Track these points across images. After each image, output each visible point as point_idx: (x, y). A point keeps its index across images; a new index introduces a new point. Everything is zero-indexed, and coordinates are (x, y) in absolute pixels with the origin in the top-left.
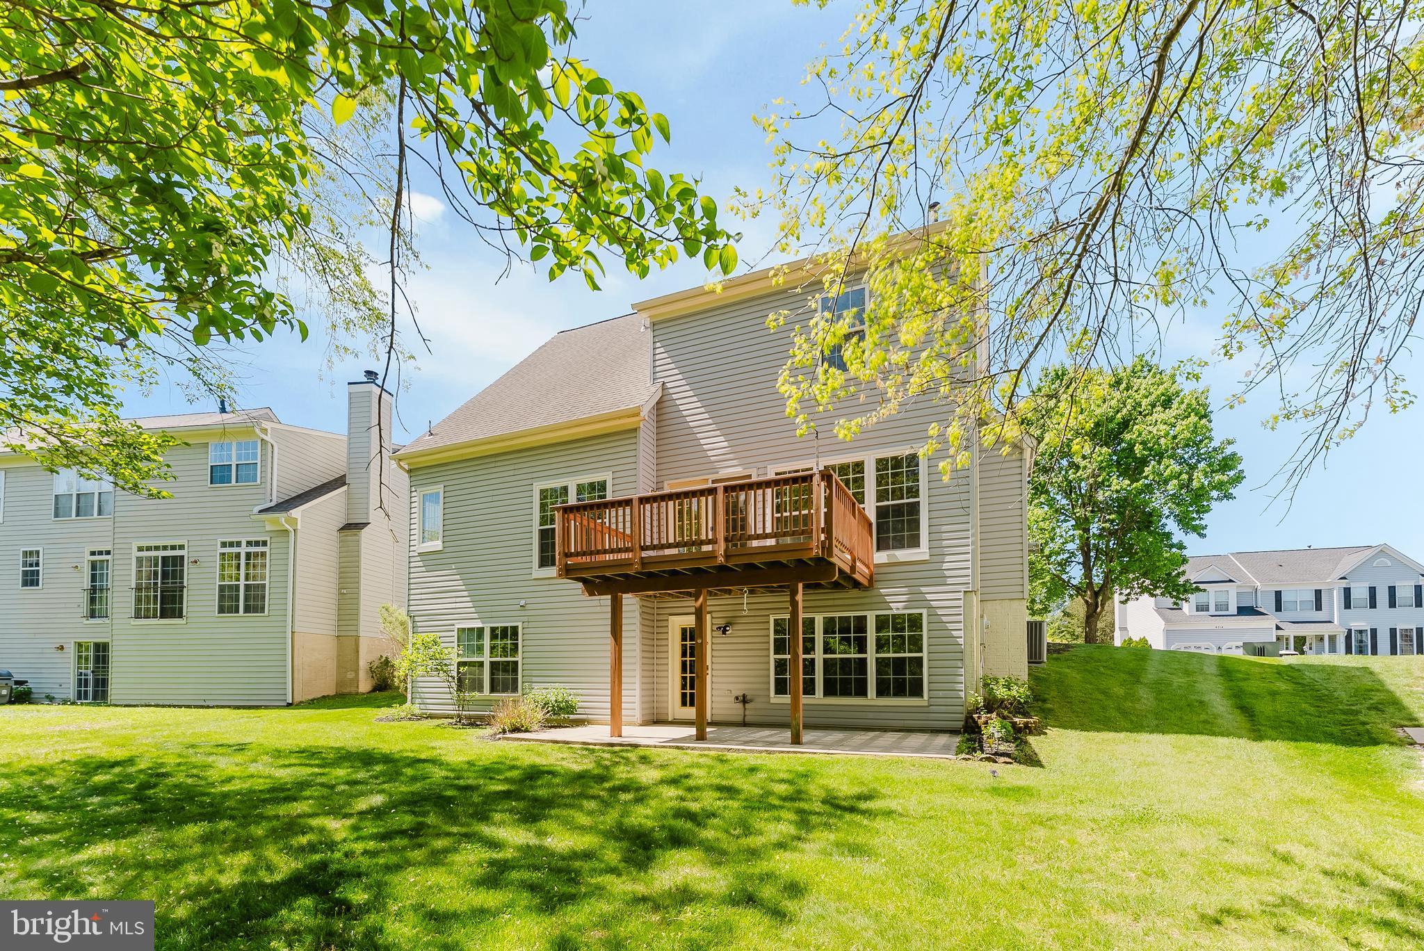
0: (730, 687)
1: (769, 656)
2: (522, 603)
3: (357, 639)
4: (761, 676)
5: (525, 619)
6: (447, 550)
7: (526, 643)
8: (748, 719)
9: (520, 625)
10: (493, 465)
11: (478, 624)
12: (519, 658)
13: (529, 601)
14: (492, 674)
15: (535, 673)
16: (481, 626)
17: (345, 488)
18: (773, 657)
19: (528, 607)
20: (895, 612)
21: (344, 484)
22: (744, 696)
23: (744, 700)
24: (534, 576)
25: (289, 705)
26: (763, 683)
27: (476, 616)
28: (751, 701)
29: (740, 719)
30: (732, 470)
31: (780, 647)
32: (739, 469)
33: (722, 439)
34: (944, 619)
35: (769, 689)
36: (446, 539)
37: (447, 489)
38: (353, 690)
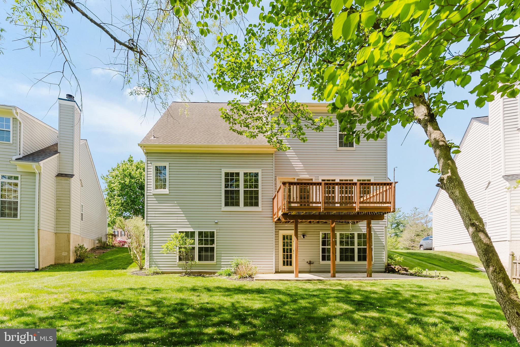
0: (304, 258)
1: (319, 247)
2: (216, 221)
3: (69, 235)
4: (316, 254)
5: (218, 228)
6: (171, 194)
7: (218, 239)
8: (312, 270)
9: (215, 231)
10: (199, 158)
11: (191, 230)
12: (215, 246)
13: (219, 221)
14: (199, 252)
15: (223, 252)
16: (193, 230)
17: (58, 154)
18: (321, 247)
19: (219, 223)
20: (364, 232)
21: (56, 152)
22: (310, 261)
23: (310, 263)
24: (222, 210)
25: (37, 270)
26: (318, 257)
27: (190, 226)
28: (313, 263)
29: (308, 270)
30: (305, 176)
31: (324, 243)
32: (308, 176)
33: (301, 163)
34: (379, 235)
35: (320, 259)
36: (171, 189)
37: (171, 165)
38: (66, 262)
